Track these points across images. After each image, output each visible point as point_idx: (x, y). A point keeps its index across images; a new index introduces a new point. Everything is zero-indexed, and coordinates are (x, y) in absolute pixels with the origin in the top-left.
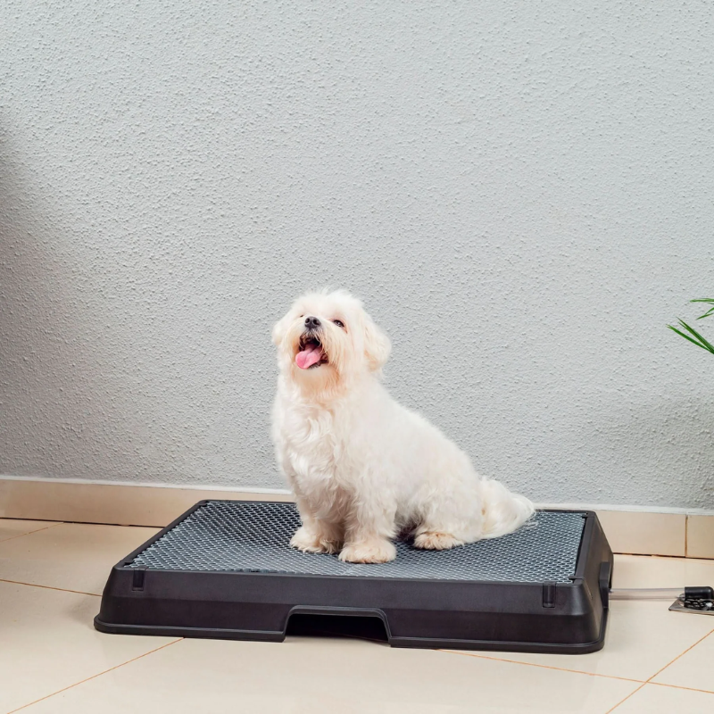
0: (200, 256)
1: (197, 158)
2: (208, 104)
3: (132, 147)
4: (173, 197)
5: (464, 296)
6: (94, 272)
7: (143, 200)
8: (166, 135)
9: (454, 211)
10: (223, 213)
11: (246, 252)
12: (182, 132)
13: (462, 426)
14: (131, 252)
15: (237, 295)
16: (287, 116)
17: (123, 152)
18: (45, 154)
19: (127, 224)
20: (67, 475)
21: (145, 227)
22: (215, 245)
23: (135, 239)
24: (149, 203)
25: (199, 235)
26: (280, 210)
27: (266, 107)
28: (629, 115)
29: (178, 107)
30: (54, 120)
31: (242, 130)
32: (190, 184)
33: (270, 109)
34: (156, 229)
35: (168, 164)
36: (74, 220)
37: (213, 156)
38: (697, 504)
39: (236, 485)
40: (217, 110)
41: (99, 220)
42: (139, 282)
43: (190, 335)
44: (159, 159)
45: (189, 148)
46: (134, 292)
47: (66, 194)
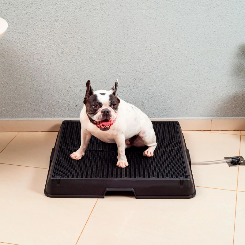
0: (62, 50)
1: (60, 19)
2: (64, 2)
3: (38, 15)
4: (52, 31)
5: (148, 61)
6: (25, 55)
7: (42, 32)
8: (49, 12)
9: (145, 36)
10: (70, 36)
11: (78, 48)
12: (55, 11)
13: (146, 98)
14: (38, 49)
15: (75, 61)
16: (91, 6)
17: (34, 17)
18: (6, 18)
19: (37, 40)
20: (18, 117)
21: (43, 41)
22: (67, 46)
23: (39, 45)
24: (44, 34)
25: (62, 43)
26: (89, 35)
27: (84, 3)
28: (199, 8)
29: (54, 3)
30: (9, 7)
31: (76, 10)
32: (58, 27)
33: (85, 3)
34: (47, 42)
35: (50, 21)
36: (18, 39)
37: (66, 18)
38: (214, 116)
39: (75, 117)
40: (67, 4)
41: (27, 39)
42: (41, 58)
43: (59, 74)
44: (47, 19)
45: (57, 16)
46: (39, 61)
47: (15, 30)
